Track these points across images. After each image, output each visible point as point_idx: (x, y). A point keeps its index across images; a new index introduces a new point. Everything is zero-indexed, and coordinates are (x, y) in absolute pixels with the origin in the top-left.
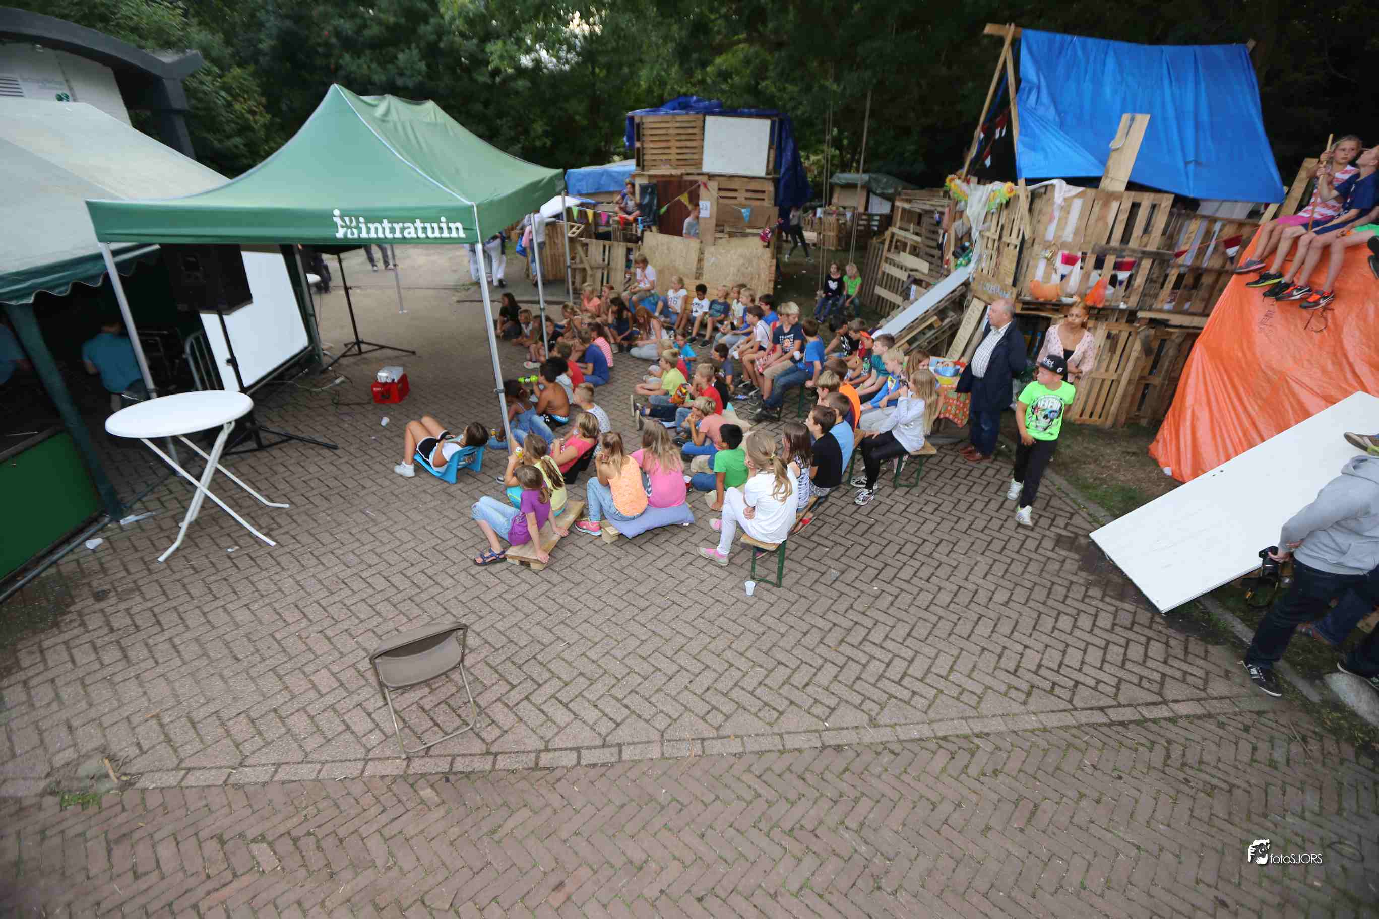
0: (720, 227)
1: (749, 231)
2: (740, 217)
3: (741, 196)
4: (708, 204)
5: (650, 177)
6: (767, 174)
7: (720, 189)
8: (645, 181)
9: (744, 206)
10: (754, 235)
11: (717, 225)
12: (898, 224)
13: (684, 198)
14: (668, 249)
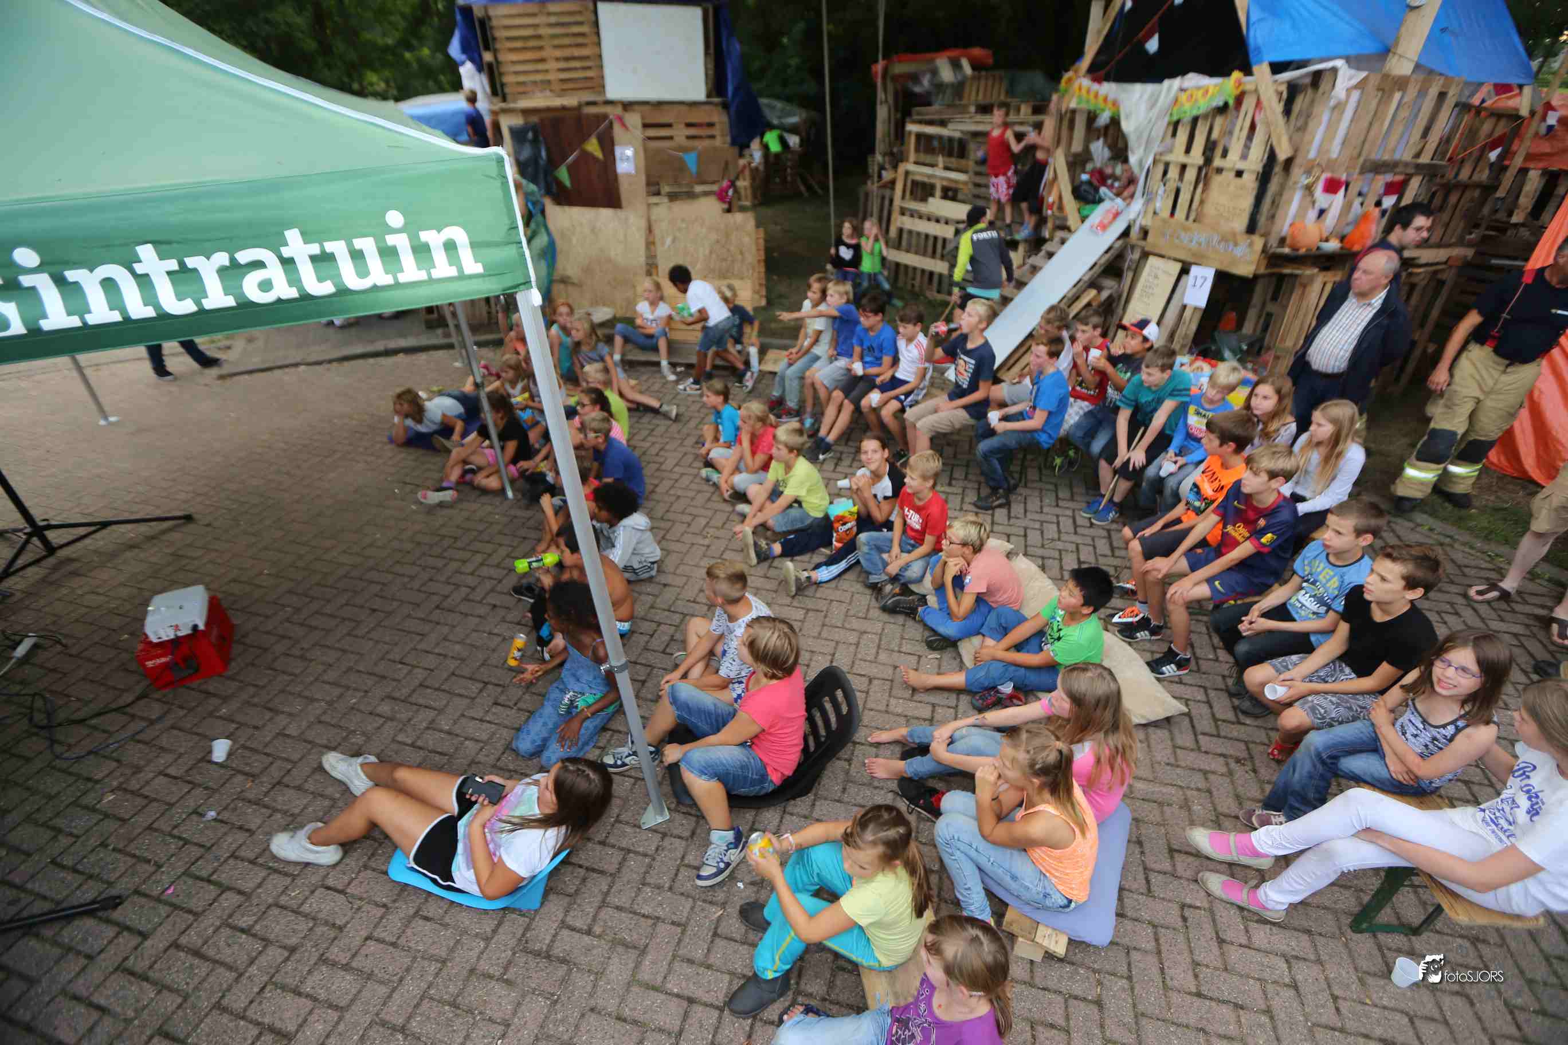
0: (653, 187)
1: (699, 189)
2: (681, 167)
3: (680, 134)
4: (629, 152)
5: (526, 112)
6: (709, 96)
7: (646, 126)
8: (518, 121)
9: (686, 150)
10: (706, 194)
11: (649, 184)
12: (912, 157)
13: (593, 146)
14: (593, 230)
